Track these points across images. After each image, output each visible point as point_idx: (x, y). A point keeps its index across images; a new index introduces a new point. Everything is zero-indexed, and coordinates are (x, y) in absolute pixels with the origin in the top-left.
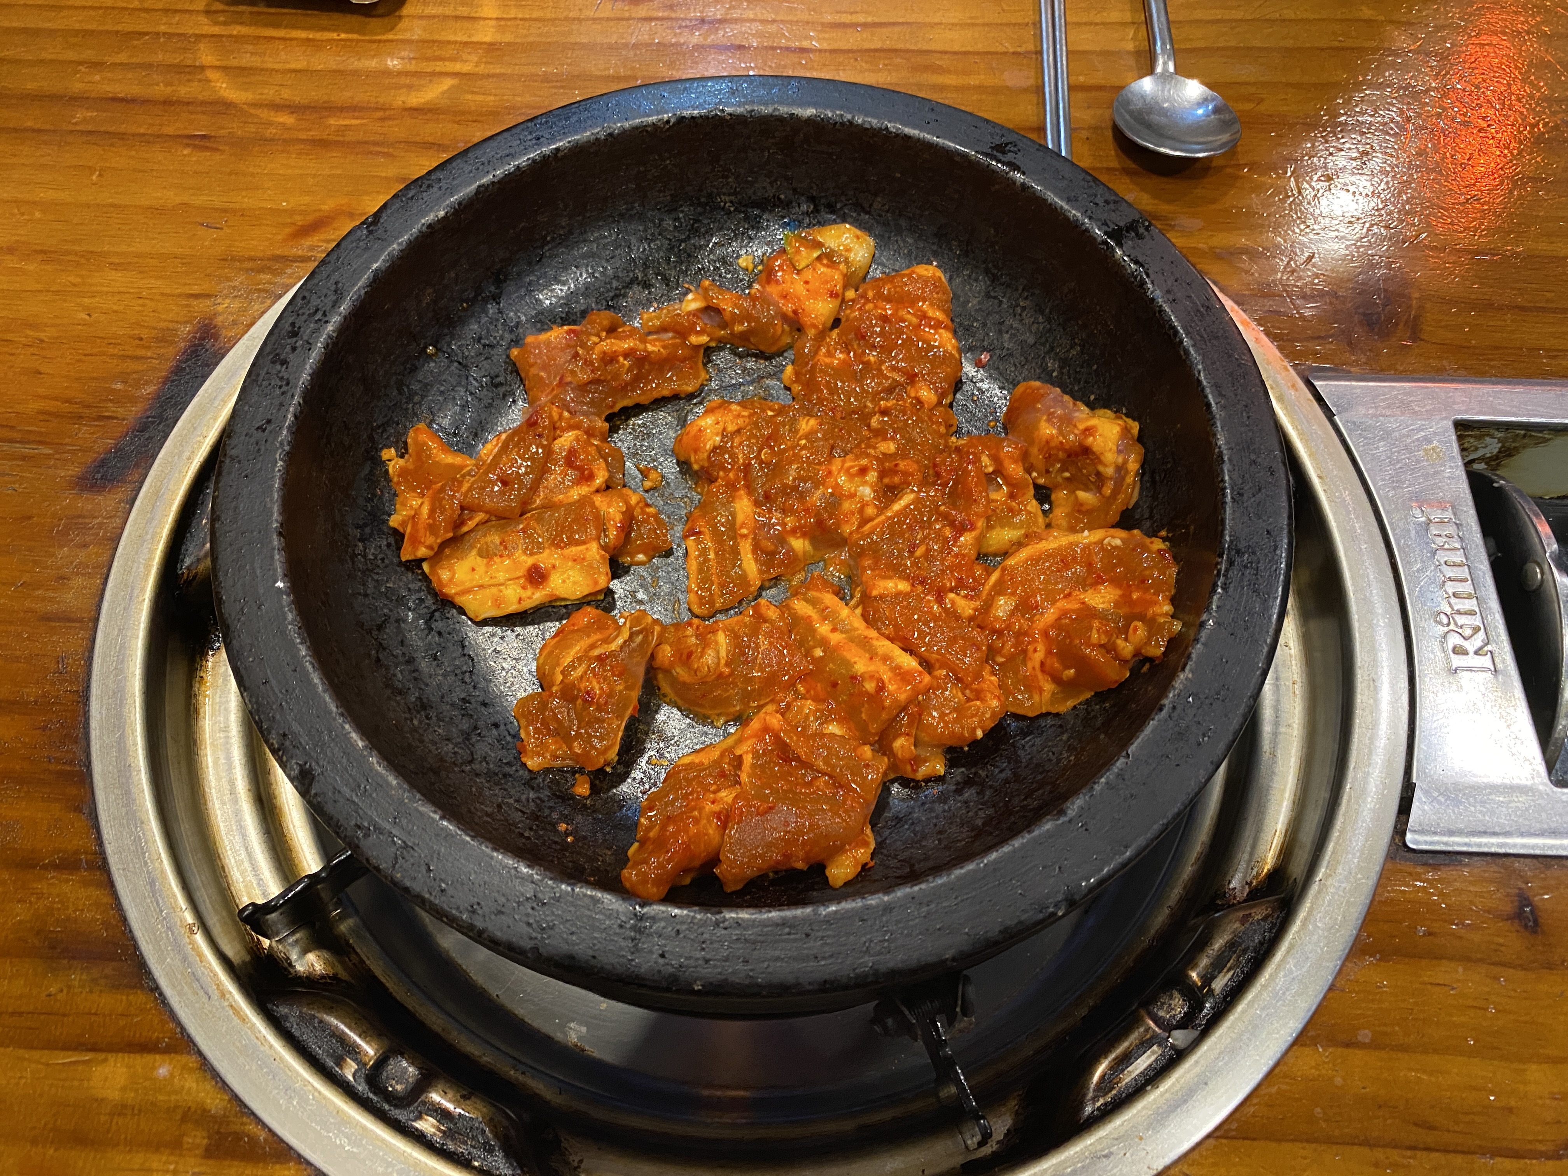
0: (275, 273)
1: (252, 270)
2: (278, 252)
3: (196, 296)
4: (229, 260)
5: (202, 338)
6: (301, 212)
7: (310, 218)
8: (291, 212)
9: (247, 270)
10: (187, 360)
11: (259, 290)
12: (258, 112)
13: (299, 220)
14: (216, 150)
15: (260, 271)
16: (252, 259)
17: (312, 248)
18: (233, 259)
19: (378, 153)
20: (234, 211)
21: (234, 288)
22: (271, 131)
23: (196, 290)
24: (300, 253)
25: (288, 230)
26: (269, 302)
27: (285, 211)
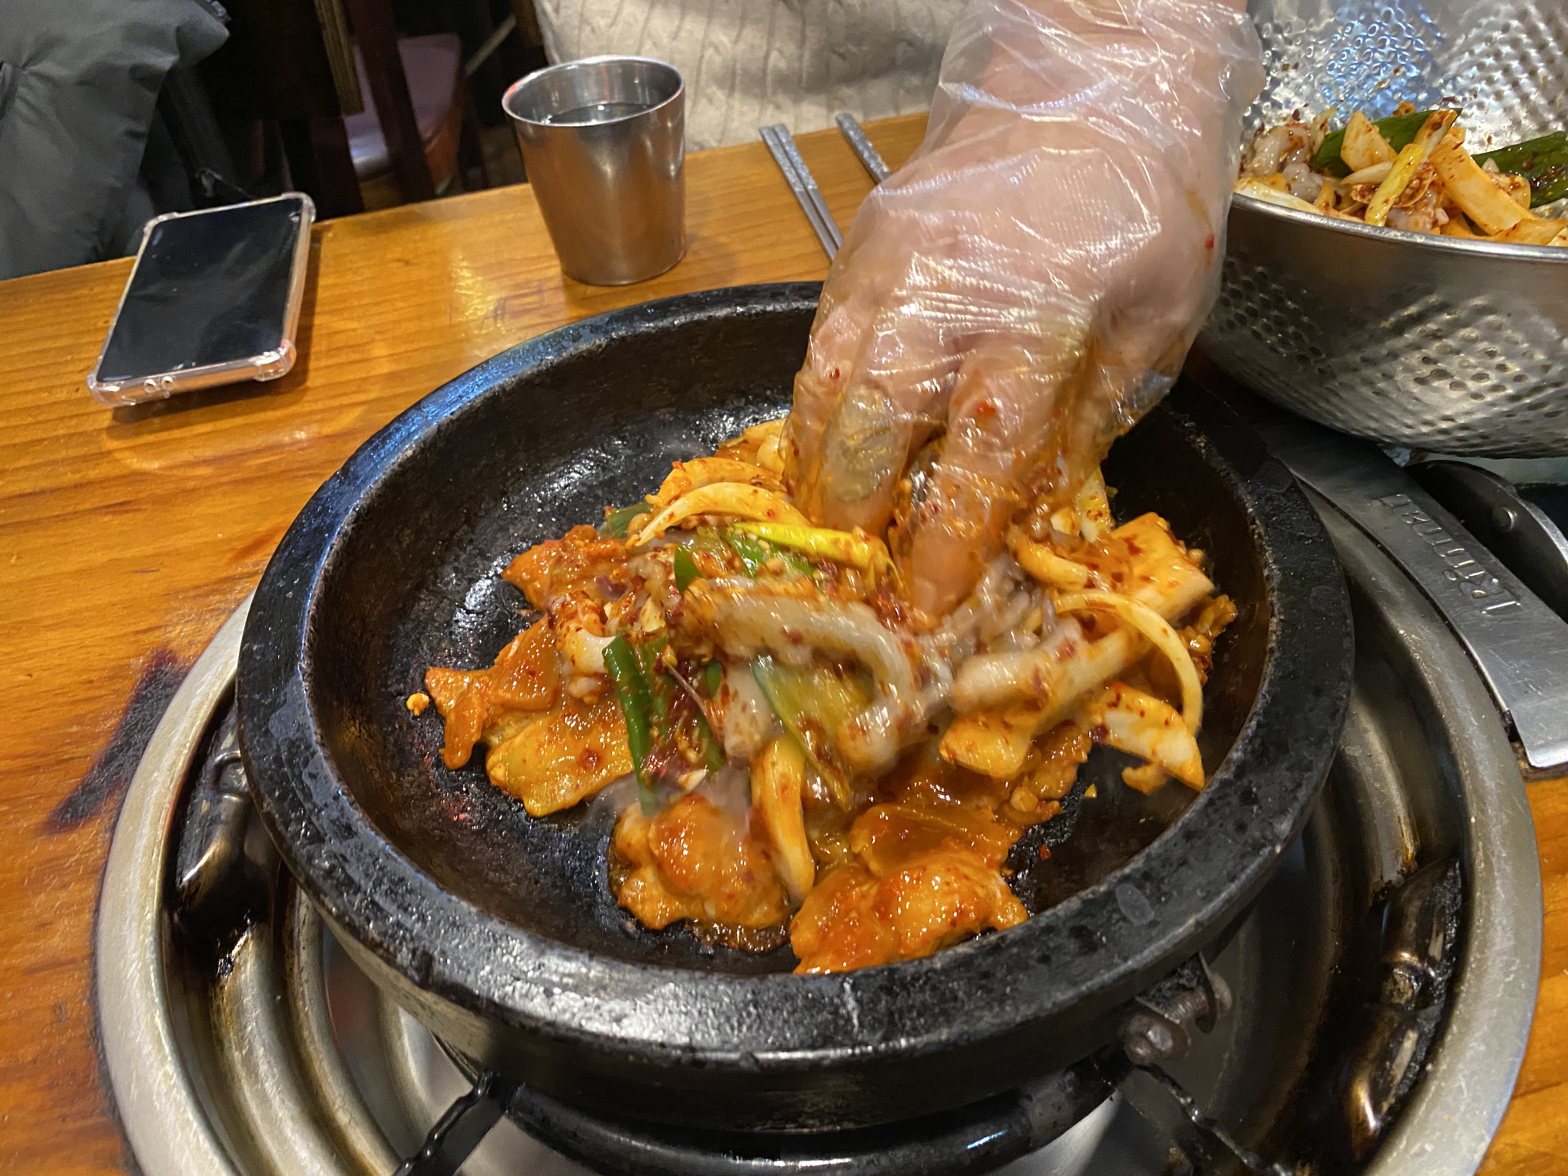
0: (223, 592)
1: (200, 596)
2: (224, 574)
3: (145, 631)
4: (171, 594)
5: (158, 665)
6: (238, 539)
7: (248, 541)
8: (227, 541)
9: (194, 597)
10: (146, 688)
11: (212, 610)
12: (175, 472)
13: (239, 545)
14: (139, 510)
15: (207, 595)
16: (197, 587)
17: (257, 564)
18: (178, 592)
19: (304, 476)
20: (168, 554)
21: (183, 615)
22: (191, 484)
23: (142, 626)
24: (245, 570)
25: (229, 556)
26: (223, 617)
27: (222, 541)
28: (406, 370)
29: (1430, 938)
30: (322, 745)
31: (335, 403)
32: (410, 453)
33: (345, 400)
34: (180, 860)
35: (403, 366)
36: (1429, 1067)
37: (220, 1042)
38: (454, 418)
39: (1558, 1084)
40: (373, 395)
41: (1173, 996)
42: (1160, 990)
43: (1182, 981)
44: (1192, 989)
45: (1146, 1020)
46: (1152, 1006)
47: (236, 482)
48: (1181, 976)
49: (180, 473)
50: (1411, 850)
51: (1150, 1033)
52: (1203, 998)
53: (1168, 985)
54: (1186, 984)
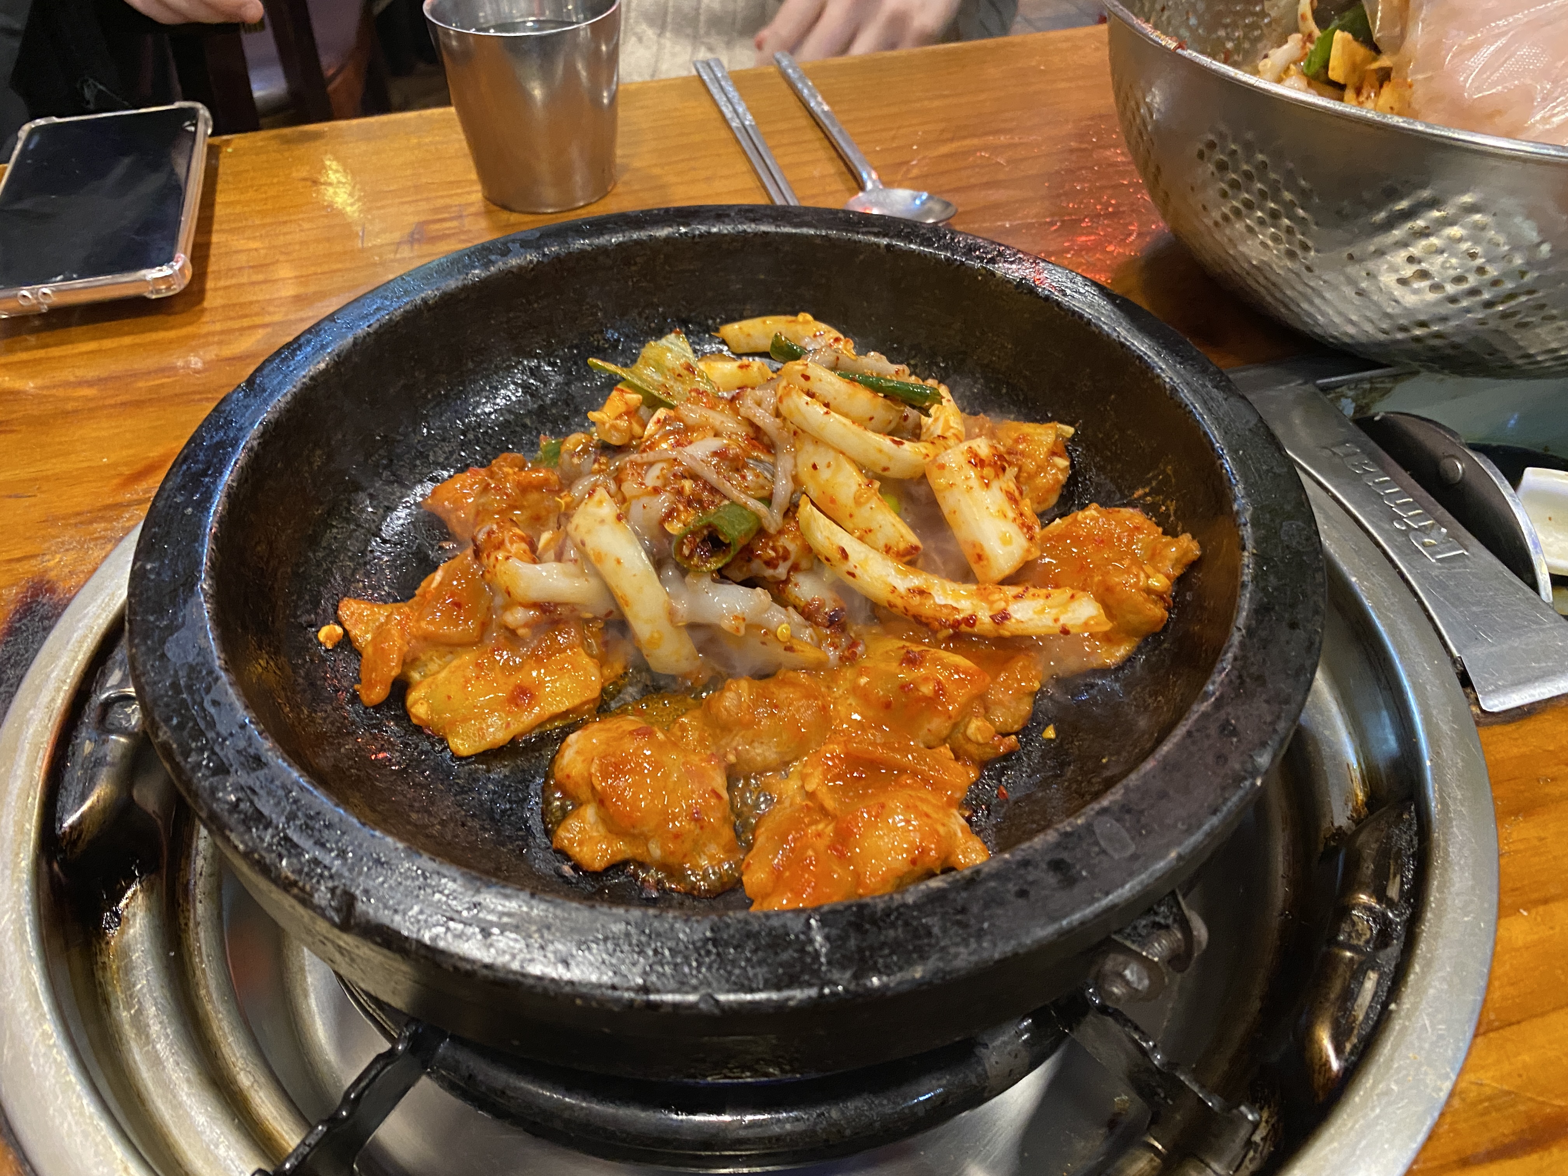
0: (110, 520)
1: (81, 523)
2: (110, 501)
3: (19, 560)
4: (50, 520)
5: (35, 595)
6: (126, 464)
7: (139, 467)
8: (114, 465)
9: (76, 525)
10: (20, 620)
11: (96, 539)
12: (54, 391)
13: (126, 471)
14: (12, 431)
15: (91, 522)
16: (78, 514)
17: (146, 492)
18: (56, 519)
19: (201, 400)
20: (47, 479)
21: (63, 543)
22: (70, 406)
23: (17, 554)
24: (135, 497)
25: (115, 481)
26: (109, 547)
27: (107, 466)
28: (315, 293)
29: (1387, 880)
30: (226, 670)
31: (236, 324)
32: (322, 366)
33: (246, 322)
34: (59, 804)
35: (312, 289)
36: (1393, 1006)
37: (107, 1001)
38: (371, 330)
39: (1519, 1022)
40: (277, 318)
41: (1148, 935)
42: (1135, 928)
43: (1157, 919)
44: (1167, 927)
45: (1121, 958)
46: (1128, 943)
47: (123, 404)
48: (1156, 914)
49: (60, 393)
50: (1361, 796)
51: (1127, 973)
52: (1179, 936)
53: (1144, 922)
54: (1162, 921)
